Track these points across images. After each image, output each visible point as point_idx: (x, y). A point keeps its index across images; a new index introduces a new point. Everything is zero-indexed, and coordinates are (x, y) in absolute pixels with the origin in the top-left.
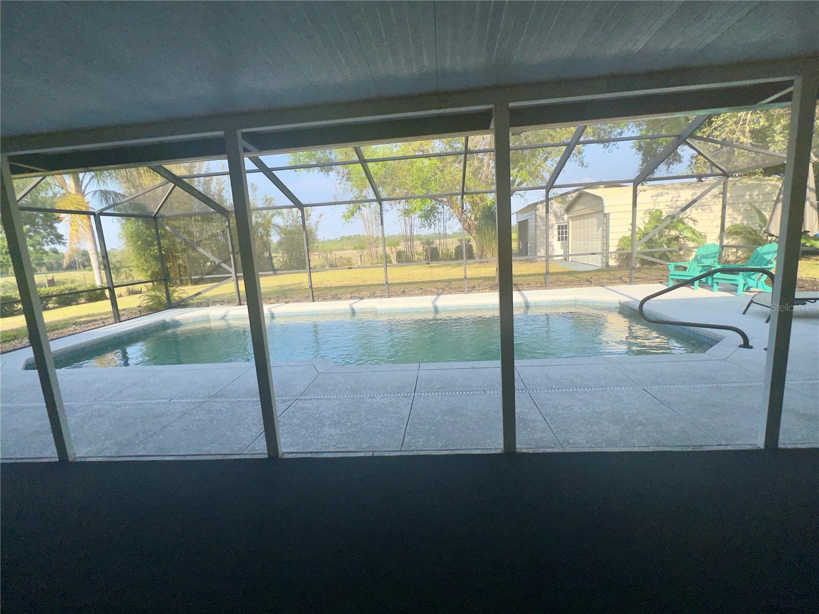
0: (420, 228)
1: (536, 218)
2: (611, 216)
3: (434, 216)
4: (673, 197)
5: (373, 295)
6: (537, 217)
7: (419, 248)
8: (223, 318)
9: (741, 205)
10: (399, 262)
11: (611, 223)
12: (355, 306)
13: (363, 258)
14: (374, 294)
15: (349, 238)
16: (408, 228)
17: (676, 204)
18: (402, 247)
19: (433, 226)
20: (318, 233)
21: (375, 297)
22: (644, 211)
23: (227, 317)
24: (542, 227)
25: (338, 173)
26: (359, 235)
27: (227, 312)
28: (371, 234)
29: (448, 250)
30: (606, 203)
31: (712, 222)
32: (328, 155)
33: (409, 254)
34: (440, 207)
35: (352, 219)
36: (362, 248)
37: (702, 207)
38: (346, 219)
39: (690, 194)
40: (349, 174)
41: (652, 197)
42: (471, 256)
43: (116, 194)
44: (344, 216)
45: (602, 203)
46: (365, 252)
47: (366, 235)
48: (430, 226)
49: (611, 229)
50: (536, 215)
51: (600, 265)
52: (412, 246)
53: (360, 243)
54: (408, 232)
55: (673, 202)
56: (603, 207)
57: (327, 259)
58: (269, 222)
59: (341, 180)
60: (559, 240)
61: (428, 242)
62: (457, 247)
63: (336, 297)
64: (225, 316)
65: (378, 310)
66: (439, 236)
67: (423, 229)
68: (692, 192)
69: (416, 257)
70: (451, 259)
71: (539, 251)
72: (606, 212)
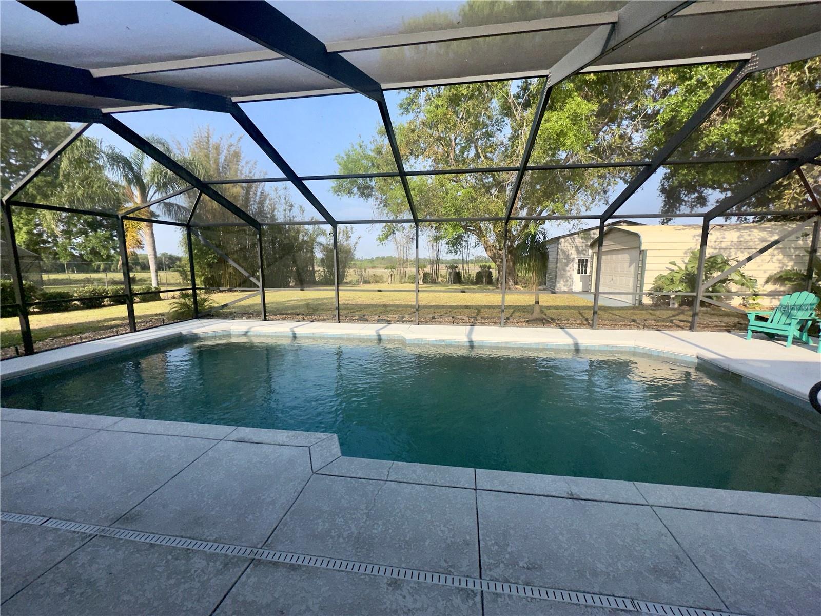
0: (447, 253)
1: (558, 252)
2: (648, 254)
3: (460, 243)
4: (718, 238)
5: (401, 320)
6: (560, 251)
7: (443, 271)
8: (245, 334)
9: (792, 250)
10: (424, 283)
11: (648, 260)
12: (382, 333)
13: (393, 277)
14: (403, 318)
15: (383, 258)
16: (435, 253)
17: (720, 245)
18: (428, 269)
19: (458, 252)
20: (355, 252)
21: (403, 322)
22: (684, 251)
23: (249, 334)
24: (564, 261)
25: (377, 199)
26: (391, 257)
27: (251, 328)
28: (402, 257)
29: (470, 275)
30: (643, 240)
31: (759, 266)
32: (369, 182)
33: (434, 277)
34: (466, 236)
35: (386, 242)
36: (394, 268)
37: (748, 250)
38: (381, 241)
39: (736, 236)
40: (386, 200)
41: (694, 236)
42: (490, 282)
43: (179, 207)
44: (379, 238)
45: (640, 240)
46: (396, 272)
47: (397, 257)
48: (456, 252)
49: (647, 267)
50: (558, 248)
51: (631, 302)
52: (438, 270)
53: (391, 264)
54: (435, 256)
55: (717, 243)
56: (640, 244)
57: (362, 275)
58: (313, 240)
59: (379, 205)
60: (579, 273)
61: (452, 267)
62: (478, 273)
63: (363, 319)
64: (247, 332)
65: (406, 340)
66: (463, 262)
67: (450, 254)
68: (738, 234)
69: (440, 279)
70: (472, 283)
71: (559, 283)
72: (642, 249)
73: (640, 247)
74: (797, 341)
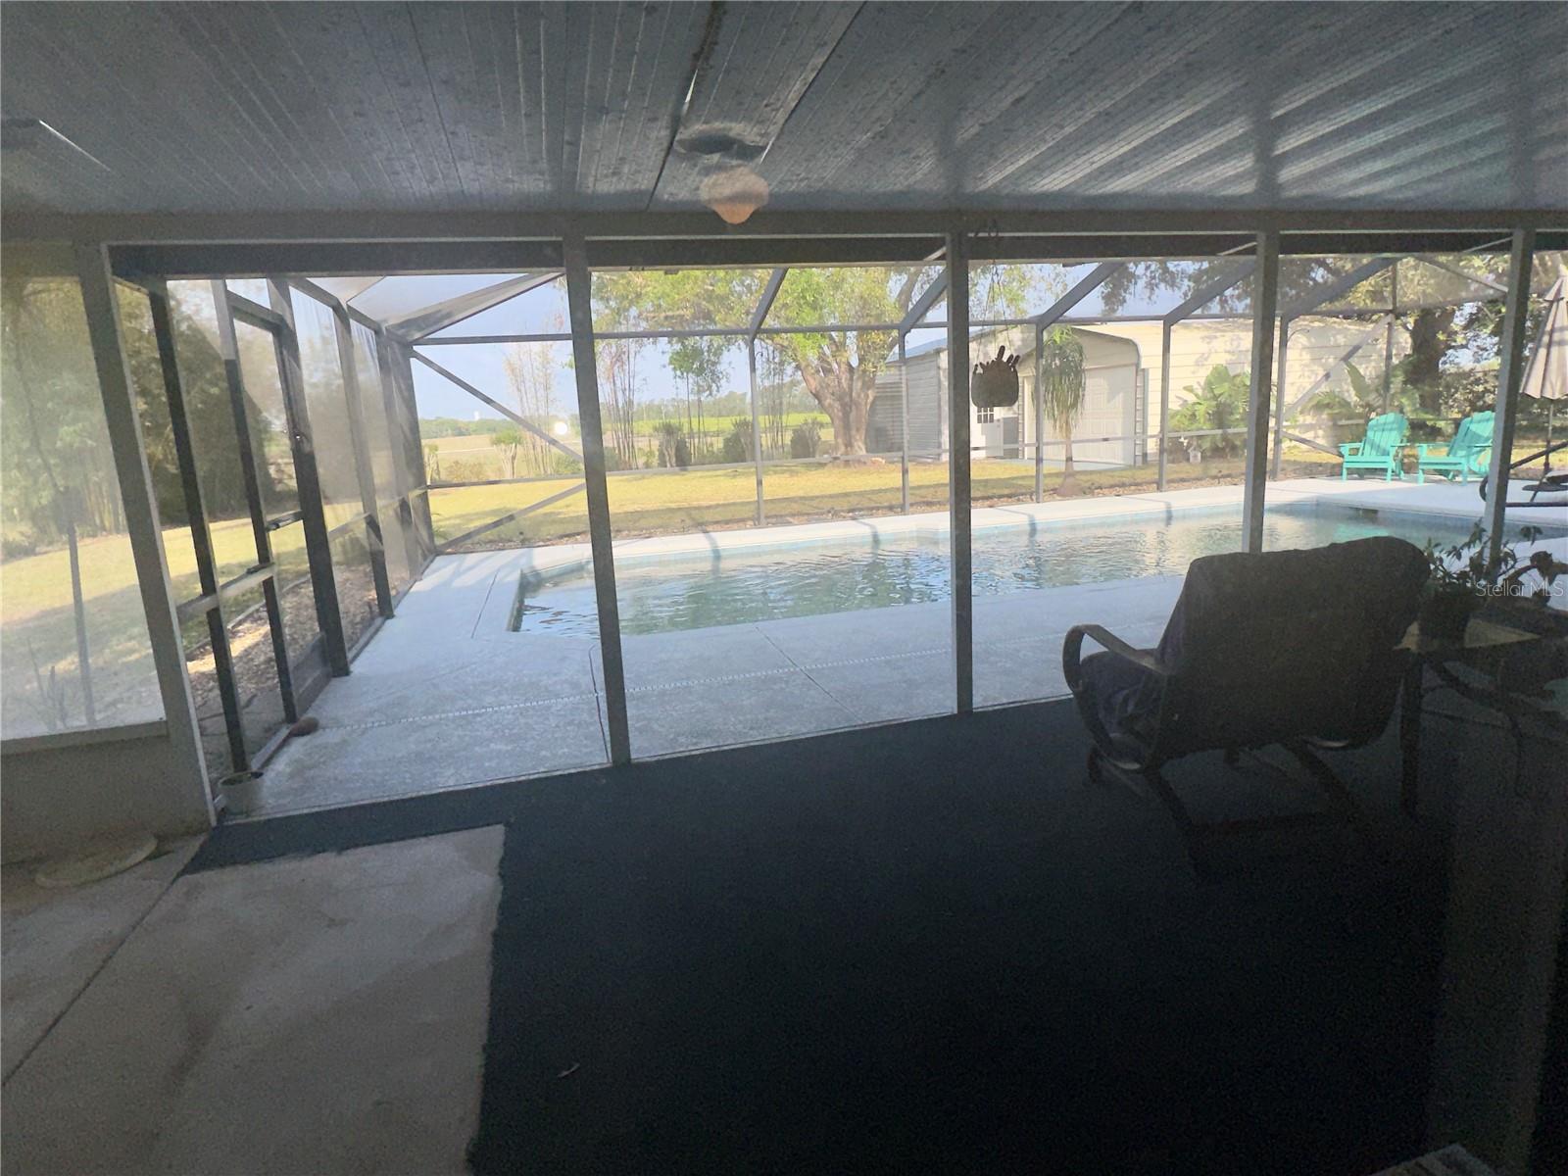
2: (1151, 374)
11: (1152, 385)
30: (1143, 351)
45: (1138, 352)
56: (1138, 359)
72: (1143, 366)
73: (1137, 365)
74: (1396, 475)
